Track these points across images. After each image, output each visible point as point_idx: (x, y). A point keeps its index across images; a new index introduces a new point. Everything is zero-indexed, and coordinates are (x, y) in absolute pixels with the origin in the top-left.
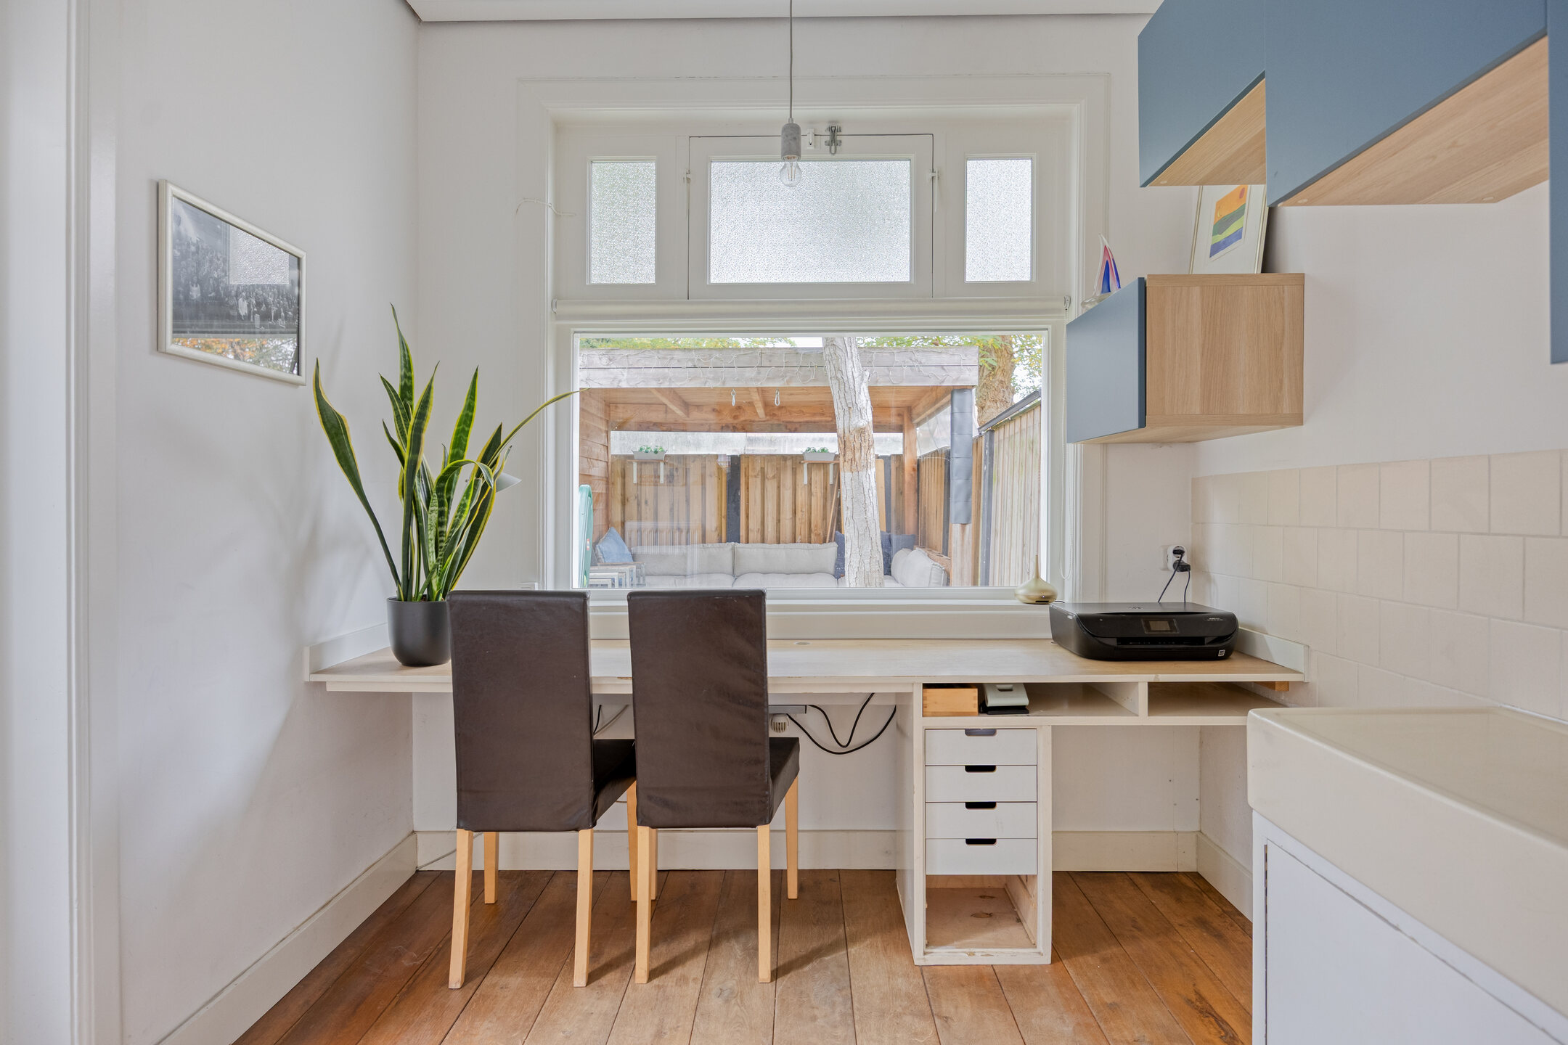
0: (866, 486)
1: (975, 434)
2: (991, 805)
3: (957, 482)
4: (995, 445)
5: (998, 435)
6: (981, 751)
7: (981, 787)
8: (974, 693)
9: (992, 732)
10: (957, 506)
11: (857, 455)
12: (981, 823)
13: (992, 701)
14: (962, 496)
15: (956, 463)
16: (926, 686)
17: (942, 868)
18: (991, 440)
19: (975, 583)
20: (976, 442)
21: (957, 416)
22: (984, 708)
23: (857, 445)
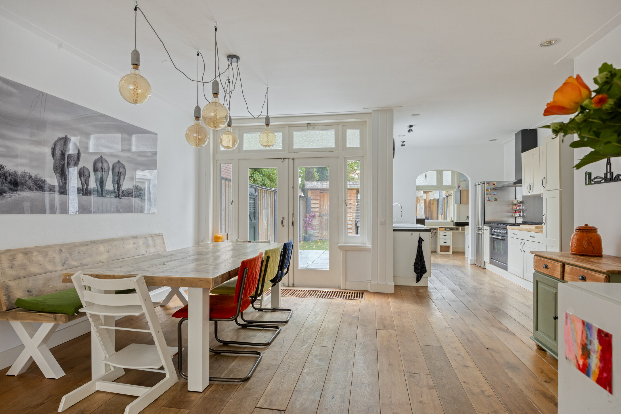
0: (422, 207)
1: (444, 197)
2: (446, 239)
3: (440, 206)
4: (448, 199)
5: (449, 198)
6: (445, 234)
7: (445, 237)
8: (444, 228)
9: (446, 232)
10: (440, 211)
11: (420, 201)
12: (445, 241)
13: (446, 229)
14: (441, 209)
15: (440, 202)
16: (440, 228)
17: (441, 245)
18: (447, 198)
19: (444, 220)
20: (444, 198)
21: (440, 193)
22: (445, 230)
23: (420, 199)
